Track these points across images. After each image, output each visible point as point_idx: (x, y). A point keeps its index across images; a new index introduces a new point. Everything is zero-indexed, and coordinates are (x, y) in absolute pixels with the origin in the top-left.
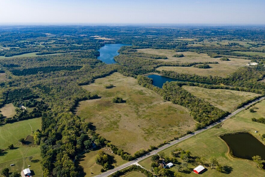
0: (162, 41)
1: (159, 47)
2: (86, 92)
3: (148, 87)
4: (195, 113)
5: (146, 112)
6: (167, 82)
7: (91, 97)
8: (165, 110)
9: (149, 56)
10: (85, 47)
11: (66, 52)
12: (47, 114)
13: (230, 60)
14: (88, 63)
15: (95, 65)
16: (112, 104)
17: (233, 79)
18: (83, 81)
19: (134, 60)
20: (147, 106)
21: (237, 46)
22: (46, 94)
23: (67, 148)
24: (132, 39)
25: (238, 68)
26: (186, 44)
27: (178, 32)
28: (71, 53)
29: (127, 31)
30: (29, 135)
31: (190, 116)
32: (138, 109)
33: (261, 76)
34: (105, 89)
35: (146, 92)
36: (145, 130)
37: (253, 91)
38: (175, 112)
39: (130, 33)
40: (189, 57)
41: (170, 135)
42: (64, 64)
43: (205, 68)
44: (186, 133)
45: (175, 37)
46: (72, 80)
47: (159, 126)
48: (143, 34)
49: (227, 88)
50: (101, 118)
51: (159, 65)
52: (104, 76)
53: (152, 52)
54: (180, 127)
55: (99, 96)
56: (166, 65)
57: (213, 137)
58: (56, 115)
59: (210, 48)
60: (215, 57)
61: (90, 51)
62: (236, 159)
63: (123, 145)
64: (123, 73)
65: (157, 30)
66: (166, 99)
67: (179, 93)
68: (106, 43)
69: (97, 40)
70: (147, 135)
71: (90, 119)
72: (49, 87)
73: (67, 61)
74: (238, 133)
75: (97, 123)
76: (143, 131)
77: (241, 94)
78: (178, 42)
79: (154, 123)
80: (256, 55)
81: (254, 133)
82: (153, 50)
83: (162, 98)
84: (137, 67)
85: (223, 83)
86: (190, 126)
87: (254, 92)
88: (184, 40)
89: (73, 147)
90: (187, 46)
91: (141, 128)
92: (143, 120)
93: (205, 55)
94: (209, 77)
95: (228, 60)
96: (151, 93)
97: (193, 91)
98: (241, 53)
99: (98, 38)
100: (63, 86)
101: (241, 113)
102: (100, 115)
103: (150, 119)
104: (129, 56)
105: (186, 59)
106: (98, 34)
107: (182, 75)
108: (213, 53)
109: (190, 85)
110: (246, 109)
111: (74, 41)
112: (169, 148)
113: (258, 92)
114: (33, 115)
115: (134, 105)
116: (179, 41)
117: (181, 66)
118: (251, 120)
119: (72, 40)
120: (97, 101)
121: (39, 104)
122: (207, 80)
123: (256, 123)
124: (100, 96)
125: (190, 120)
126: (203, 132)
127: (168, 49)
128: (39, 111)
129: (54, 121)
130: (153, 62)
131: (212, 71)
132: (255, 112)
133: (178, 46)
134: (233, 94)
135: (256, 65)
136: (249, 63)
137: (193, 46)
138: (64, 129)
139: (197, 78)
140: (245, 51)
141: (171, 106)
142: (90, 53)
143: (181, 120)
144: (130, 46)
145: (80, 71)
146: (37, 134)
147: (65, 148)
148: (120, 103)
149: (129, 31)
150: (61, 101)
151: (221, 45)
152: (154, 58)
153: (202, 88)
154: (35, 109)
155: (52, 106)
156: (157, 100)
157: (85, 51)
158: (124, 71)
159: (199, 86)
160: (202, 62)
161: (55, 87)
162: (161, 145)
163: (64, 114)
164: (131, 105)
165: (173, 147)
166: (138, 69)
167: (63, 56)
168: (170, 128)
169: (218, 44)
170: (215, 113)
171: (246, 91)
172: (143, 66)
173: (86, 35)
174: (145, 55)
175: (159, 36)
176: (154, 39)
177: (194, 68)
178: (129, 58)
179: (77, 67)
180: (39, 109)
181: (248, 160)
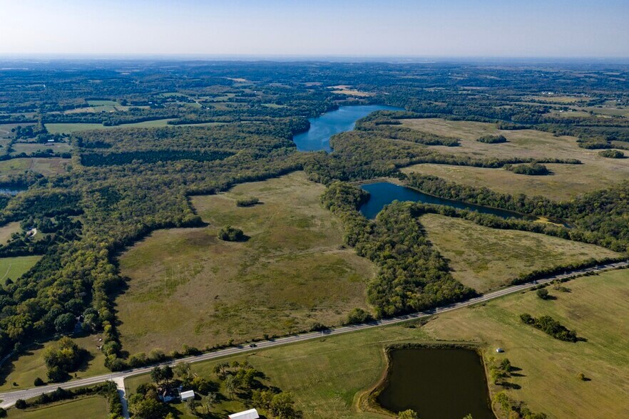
0: (486, 102)
1: (464, 116)
3: (334, 211)
5: (269, 267)
6: (395, 202)
7: (184, 222)
8: (318, 267)
9: (413, 137)
11: (232, 121)
12: (58, 250)
13: (626, 157)
14: (256, 146)
15: (269, 151)
17: (585, 206)
18: (205, 185)
19: (368, 145)
20: (287, 255)
22: (100, 208)
24: (416, 94)
25: (624, 179)
26: (545, 111)
27: (555, 78)
28: (243, 122)
29: (422, 75)
32: (256, 259)
34: (234, 207)
35: (318, 222)
36: (220, 308)
37: (605, 245)
38: (336, 276)
39: (424, 81)
40: (518, 144)
41: (267, 326)
43: (530, 174)
44: (311, 328)
45: (534, 92)
47: (263, 303)
48: (456, 83)
52: (263, 178)
53: (434, 126)
54: (312, 313)
56: (434, 162)
57: (370, 347)
58: (73, 252)
60: (590, 148)
61: (288, 119)
64: (311, 173)
66: (349, 241)
68: (346, 104)
69: (334, 94)
70: (213, 319)
71: (136, 269)
72: (122, 193)
73: (214, 139)
74: (447, 346)
75: (139, 280)
76: (212, 311)
78: (525, 106)
79: (261, 294)
81: (491, 353)
82: (441, 122)
84: (359, 162)
85: (551, 216)
87: (608, 245)
89: (25, 324)
91: (215, 304)
92: (240, 285)
93: (569, 141)
94: (519, 197)
95: (620, 156)
96: (329, 226)
97: (439, 228)
99: (341, 90)
100: (152, 194)
101: (510, 297)
102: (163, 263)
103: (260, 285)
104: (365, 135)
105: (507, 147)
106: (347, 82)
107: (450, 188)
109: (446, 215)
110: (534, 290)
111: (276, 96)
112: (231, 356)
113: (619, 247)
115: (257, 249)
116: (534, 102)
117: (472, 165)
118: (520, 318)
122: (507, 204)
123: (527, 327)
124: (208, 222)
126: (357, 332)
127: (485, 121)
130: (408, 151)
131: (542, 184)
132: (555, 298)
134: (539, 246)
137: (560, 115)
139: (484, 199)
141: (343, 261)
142: (284, 124)
143: (335, 296)
144: (393, 111)
145: (221, 164)
149: (427, 74)
150: (113, 226)
152: (421, 142)
154: (49, 237)
156: (325, 244)
157: (279, 119)
158: (319, 169)
159: (466, 219)
164: (250, 249)
166: (360, 166)
167: (218, 128)
168: (287, 312)
171: (586, 242)
172: (375, 161)
173: (318, 84)
174: (407, 135)
176: (470, 97)
179: (223, 153)
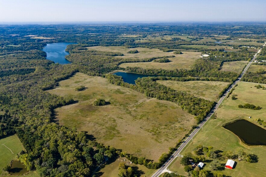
0: (108, 38)
1: (109, 44)
2: (58, 98)
3: (124, 85)
4: (188, 107)
5: (138, 111)
6: (139, 78)
7: (67, 102)
8: (155, 107)
9: (104, 54)
10: (25, 47)
11: (5, 54)
12: (23, 129)
13: (183, 54)
14: (39, 64)
15: (48, 66)
16: (95, 107)
17: (197, 70)
18: (45, 85)
19: (91, 58)
20: (135, 106)
21: (180, 41)
22: (7, 105)
23: (78, 167)
24: (75, 37)
25: (195, 60)
26: (134, 41)
28: (12, 54)
29: (65, 29)
30: (12, 159)
31: (183, 110)
32: (127, 110)
33: (219, 66)
34: (77, 92)
35: (124, 91)
36: (150, 131)
37: (221, 80)
38: (166, 108)
39: (68, 32)
40: (144, 53)
41: (178, 132)
42: (10, 68)
43: (166, 62)
44: (191, 128)
45: (118, 34)
46: (30, 86)
47: (161, 125)
48: (83, 32)
49: (198, 80)
50: (93, 125)
51: (120, 62)
52: (67, 78)
53: (103, 49)
54: (181, 123)
55: (75, 100)
56: (127, 62)
57: (218, 128)
58: (36, 128)
59: (157, 43)
60: (168, 52)
61: (34, 51)
62: (252, 146)
63: (138, 151)
64: (86, 72)
65: (96, 27)
66: (149, 95)
67: (158, 88)
68: (47, 43)
69: (35, 39)
70: (156, 136)
71: (80, 127)
72: (5, 96)
73: (12, 64)
74: (236, 121)
75: (91, 131)
76: (149, 133)
77: (214, 83)
78: (124, 39)
79: (154, 122)
80: (202, 48)
81: (248, 119)
82: (103, 47)
83: (144, 95)
84: (98, 66)
85: (190, 75)
86: (189, 120)
87: (222, 80)
88: (128, 36)
89: (85, 165)
90: (135, 42)
91: (145, 130)
92: (141, 120)
93: (157, 50)
94: (176, 70)
95: (181, 53)
96: (131, 92)
97: (168, 85)
98: (188, 47)
99: (34, 37)
100: (24, 94)
101: (225, 102)
102: (89, 122)
103: (148, 118)
104: (83, 55)
106: (32, 33)
107: (149, 71)
108: (164, 48)
109: (163, 80)
110: (228, 97)
111: (7, 41)
112: (187, 146)
113: (227, 80)
114: (5, 133)
115: (121, 106)
116: (124, 37)
117: (142, 62)
118: (238, 107)
119: (5, 40)
120: (76, 106)
121: (4, 118)
122: (174, 73)
123: (243, 109)
125: (185, 115)
126: (206, 125)
127: (119, 46)
128: (9, 127)
129: (37, 137)
130: (112, 59)
131: (174, 65)
132: (237, 99)
133: (127, 43)
134: (207, 84)
135: (208, 56)
136: (202, 55)
137: (140, 42)
138: (58, 145)
139: (164, 73)
140: (189, 45)
141: (158, 103)
142: (36, 53)
143: (178, 115)
144: (77, 45)
145: (35, 75)
146: (27, 158)
147: (76, 168)
148: (104, 105)
149: (66, 29)
150: (33, 112)
151: (165, 40)
152: (110, 55)
153: (176, 82)
154: (3, 126)
155: (24, 118)
156: (140, 98)
157: (28, 51)
158: (87, 71)
159: (171, 80)
160: (160, 57)
161: (14, 96)
162: (178, 145)
163: (47, 126)
164: (117, 106)
165: (190, 145)
166: (100, 67)
167: (4, 58)
168: (172, 125)
169: (162, 39)
170: (205, 105)
171: (216, 81)
172: (104, 65)
173: (18, 35)
174: (100, 53)
175: (101, 33)
177: (155, 63)
178: (84, 57)
179: (28, 70)
180: (8, 124)
181: (262, 146)
